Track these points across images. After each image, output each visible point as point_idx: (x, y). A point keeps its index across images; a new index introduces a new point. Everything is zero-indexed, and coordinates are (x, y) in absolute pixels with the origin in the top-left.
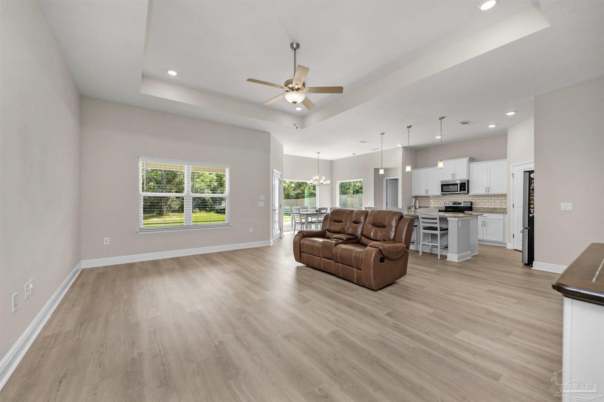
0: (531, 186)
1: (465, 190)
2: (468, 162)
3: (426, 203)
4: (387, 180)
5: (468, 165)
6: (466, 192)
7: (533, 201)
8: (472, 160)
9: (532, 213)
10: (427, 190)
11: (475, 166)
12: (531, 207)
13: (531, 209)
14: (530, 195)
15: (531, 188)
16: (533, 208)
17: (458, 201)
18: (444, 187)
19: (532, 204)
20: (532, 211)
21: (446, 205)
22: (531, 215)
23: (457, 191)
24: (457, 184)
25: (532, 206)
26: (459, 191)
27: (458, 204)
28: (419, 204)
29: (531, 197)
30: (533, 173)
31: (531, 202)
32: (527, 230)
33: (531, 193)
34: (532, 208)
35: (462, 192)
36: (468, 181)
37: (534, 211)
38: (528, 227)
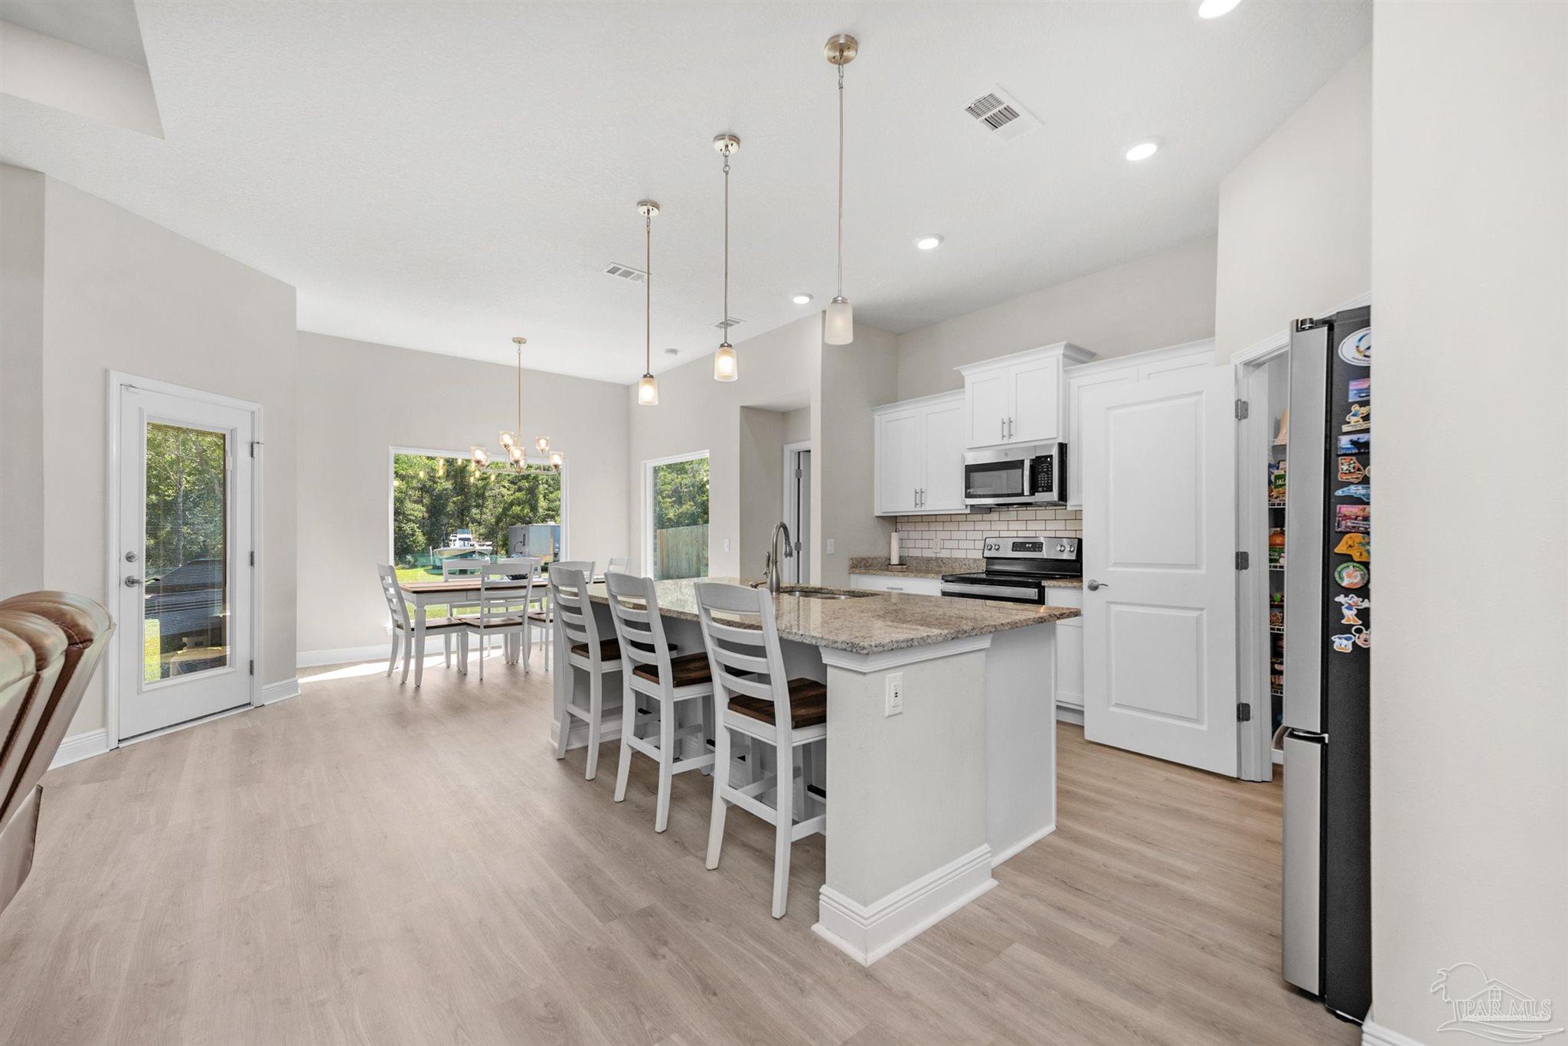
0: (1345, 428)
1: (1050, 489)
2: (1065, 366)
3: (925, 544)
4: (799, 453)
5: (1061, 379)
6: (1054, 495)
7: (1358, 537)
8: (1080, 355)
9: (1347, 629)
10: (922, 492)
11: (1091, 378)
12: (1345, 583)
13: (1341, 599)
14: (1339, 493)
15: (1344, 442)
16: (1364, 592)
17: (1032, 534)
18: (977, 477)
19: (1348, 558)
20: (1350, 616)
21: (988, 554)
22: (1342, 644)
23: (1022, 494)
24: (1019, 464)
25: (1349, 577)
26: (1026, 492)
27: (1029, 550)
28: (901, 548)
29: (1347, 509)
30: (1366, 323)
31: (1341, 548)
32: (1318, 746)
33: (1341, 478)
34: (1347, 591)
35: (1040, 497)
36: (1063, 448)
37: (1364, 615)
38: (1324, 729)
